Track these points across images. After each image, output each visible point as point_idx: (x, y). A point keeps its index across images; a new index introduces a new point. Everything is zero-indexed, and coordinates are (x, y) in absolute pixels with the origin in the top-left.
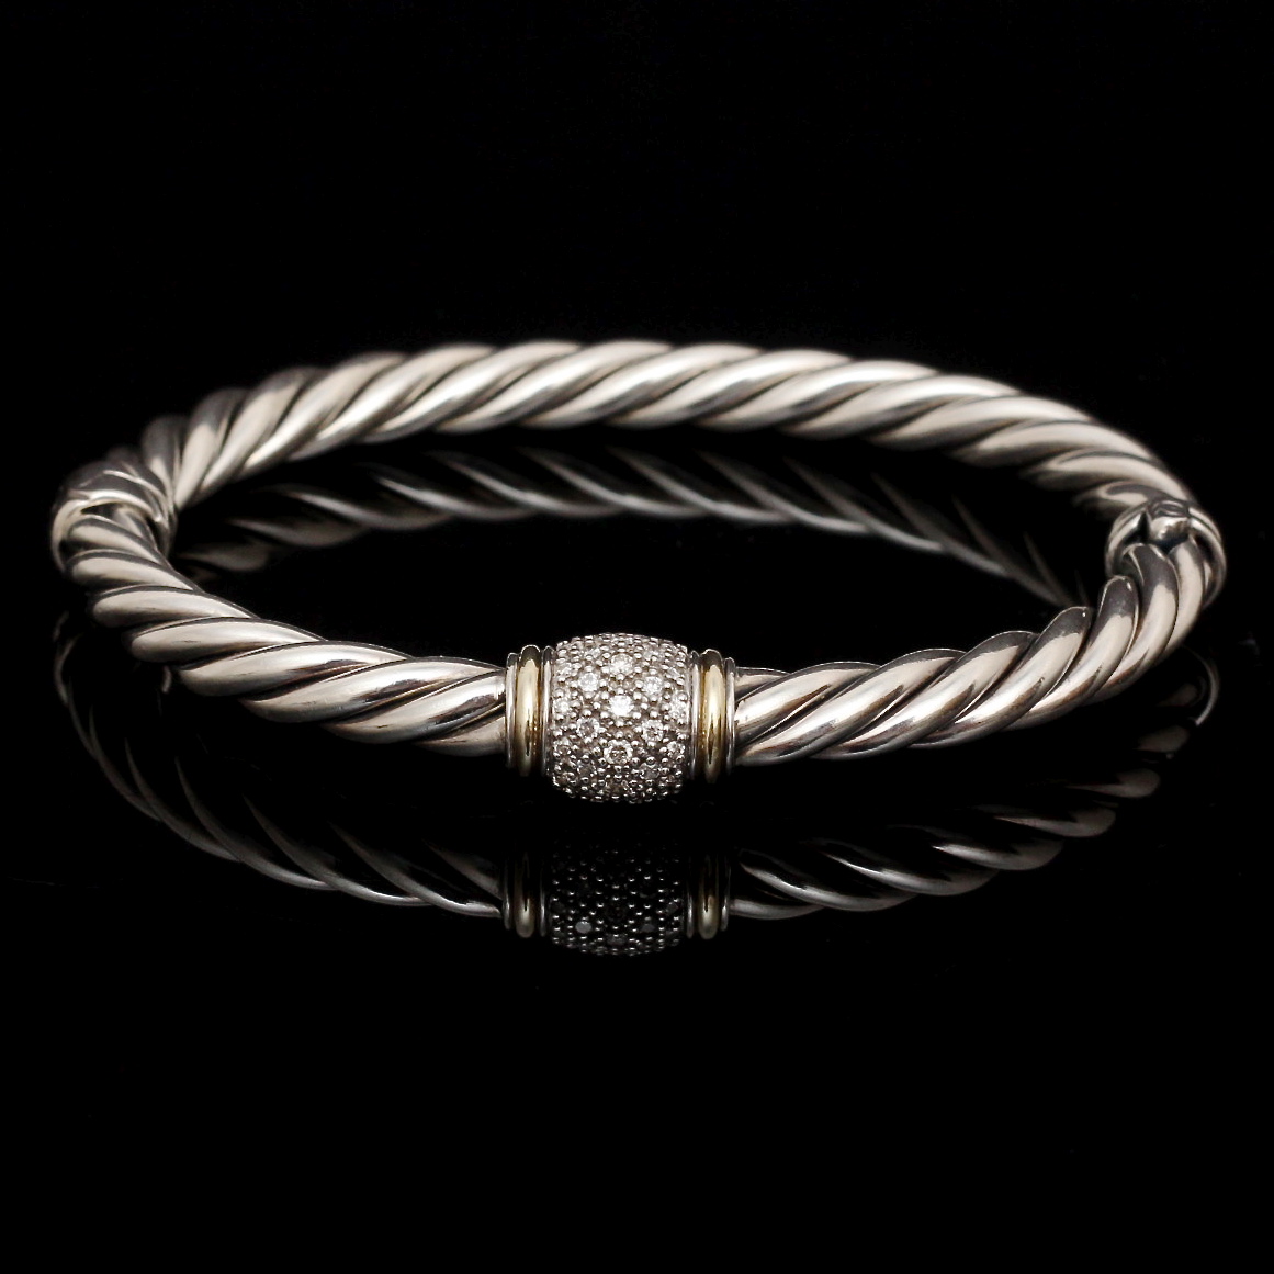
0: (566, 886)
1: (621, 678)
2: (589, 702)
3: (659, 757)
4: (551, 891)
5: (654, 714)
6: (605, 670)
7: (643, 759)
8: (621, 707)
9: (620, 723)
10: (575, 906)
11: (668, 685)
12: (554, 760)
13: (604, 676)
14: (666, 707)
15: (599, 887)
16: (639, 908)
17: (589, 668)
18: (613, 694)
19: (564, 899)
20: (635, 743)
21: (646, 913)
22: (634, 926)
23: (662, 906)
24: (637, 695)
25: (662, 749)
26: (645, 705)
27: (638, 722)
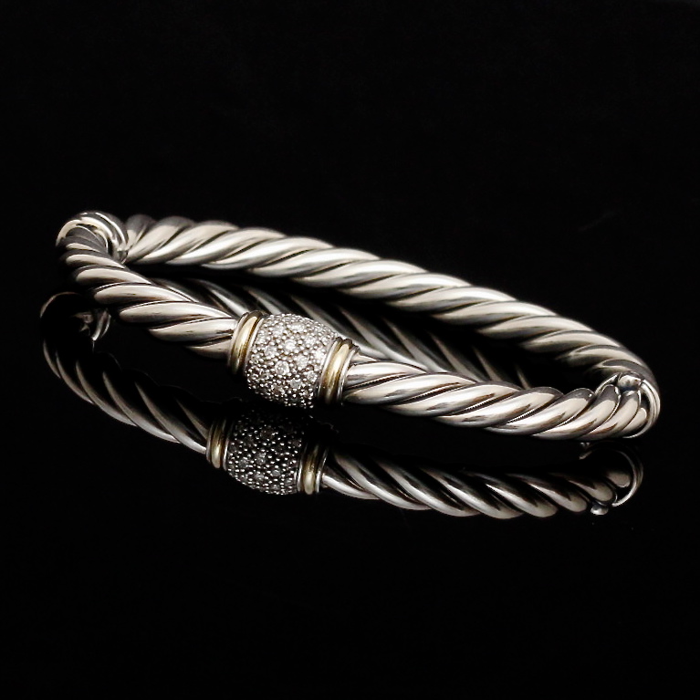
0: (240, 437)
1: (295, 332)
2: (275, 339)
3: (302, 377)
4: (232, 439)
5: (306, 353)
6: (289, 326)
7: (293, 376)
8: (290, 346)
9: (287, 353)
10: (241, 449)
11: (318, 342)
12: (250, 365)
13: (287, 329)
14: (313, 352)
15: (256, 441)
16: (274, 459)
17: (282, 324)
18: (288, 338)
19: (237, 444)
20: (292, 365)
21: (277, 463)
22: (269, 469)
23: (285, 462)
24: (300, 342)
25: (305, 373)
26: (302, 348)
27: (297, 355)
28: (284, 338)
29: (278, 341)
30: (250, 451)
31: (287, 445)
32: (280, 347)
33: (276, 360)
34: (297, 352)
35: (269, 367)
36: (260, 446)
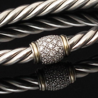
1: (49, 42)
2: (45, 47)
7: (57, 53)
9: (51, 49)
11: (57, 41)
17: (44, 42)
24: (53, 44)
25: (59, 51)
26: (55, 45)
27: (54, 48)
28: (48, 45)
29: (47, 47)
30: (54, 81)
31: (63, 73)
32: (49, 48)
33: (50, 52)
34: (54, 47)
35: (49, 55)
36: (56, 78)
